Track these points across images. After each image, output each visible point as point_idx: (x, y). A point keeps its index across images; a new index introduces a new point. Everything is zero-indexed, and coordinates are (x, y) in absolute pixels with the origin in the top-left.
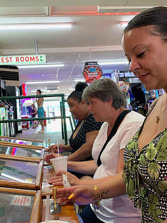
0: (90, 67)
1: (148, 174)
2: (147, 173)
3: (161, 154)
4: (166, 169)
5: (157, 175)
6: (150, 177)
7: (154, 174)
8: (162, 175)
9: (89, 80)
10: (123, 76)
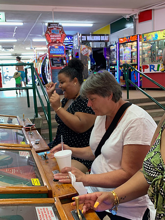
9: (52, 43)
10: (85, 40)
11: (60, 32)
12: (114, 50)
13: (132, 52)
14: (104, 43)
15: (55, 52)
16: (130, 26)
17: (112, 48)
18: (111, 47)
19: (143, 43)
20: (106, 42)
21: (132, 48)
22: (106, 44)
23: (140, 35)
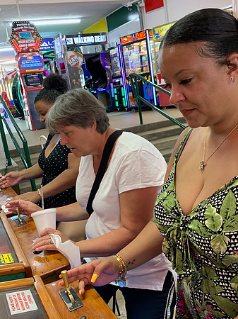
0: (21, 30)
1: (210, 248)
2: (208, 247)
3: (229, 222)
4: (236, 241)
5: (223, 249)
6: (212, 251)
7: (219, 248)
8: (231, 249)
9: (23, 52)
10: (72, 43)
11: (33, 34)
12: (115, 55)
13: (141, 56)
14: (100, 46)
15: (28, 66)
16: (134, 18)
17: (113, 52)
18: (111, 51)
19: (155, 41)
20: (103, 44)
21: (140, 51)
22: (104, 48)
23: (149, 30)
